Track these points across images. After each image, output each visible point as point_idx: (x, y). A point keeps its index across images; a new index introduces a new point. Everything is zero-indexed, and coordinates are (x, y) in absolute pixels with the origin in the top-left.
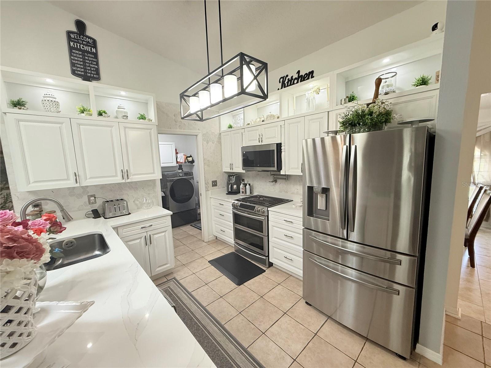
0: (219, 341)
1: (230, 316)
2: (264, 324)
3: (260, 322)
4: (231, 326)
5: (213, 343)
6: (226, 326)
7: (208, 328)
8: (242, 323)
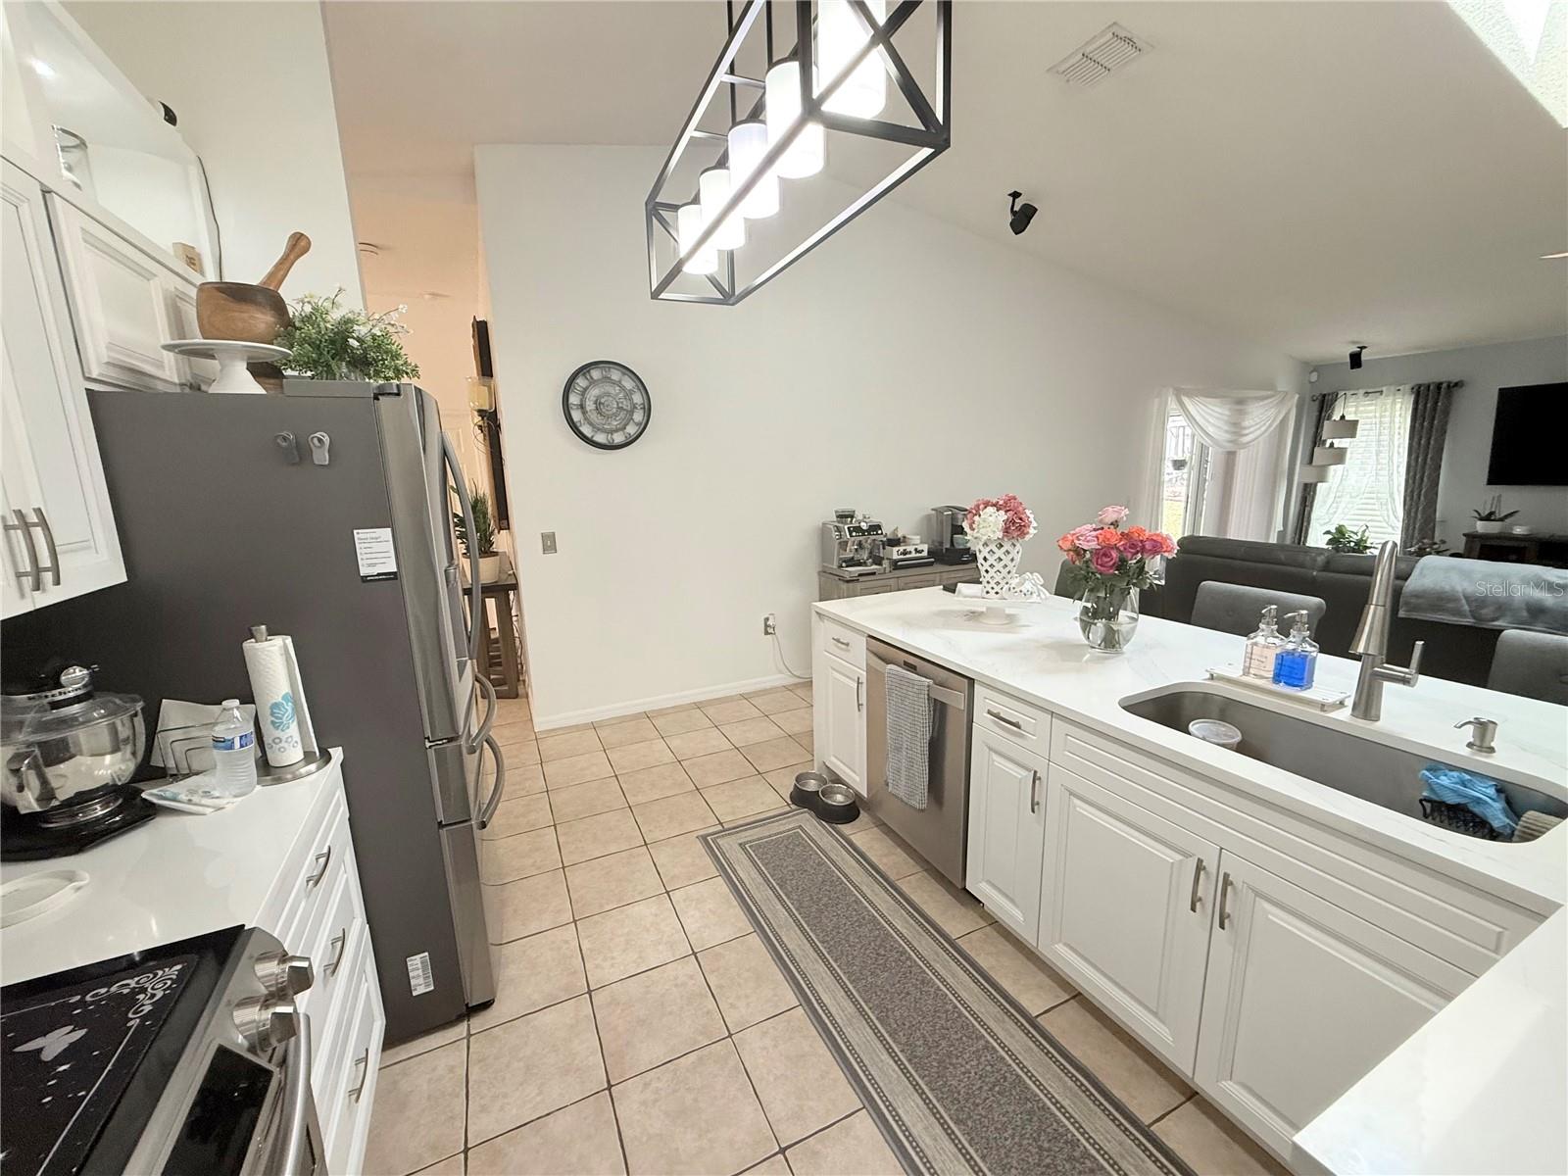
0: (820, 961)
1: (771, 1031)
2: (676, 978)
3: (684, 984)
4: (775, 995)
5: (836, 961)
6: (791, 998)
7: (851, 1009)
8: (738, 998)
